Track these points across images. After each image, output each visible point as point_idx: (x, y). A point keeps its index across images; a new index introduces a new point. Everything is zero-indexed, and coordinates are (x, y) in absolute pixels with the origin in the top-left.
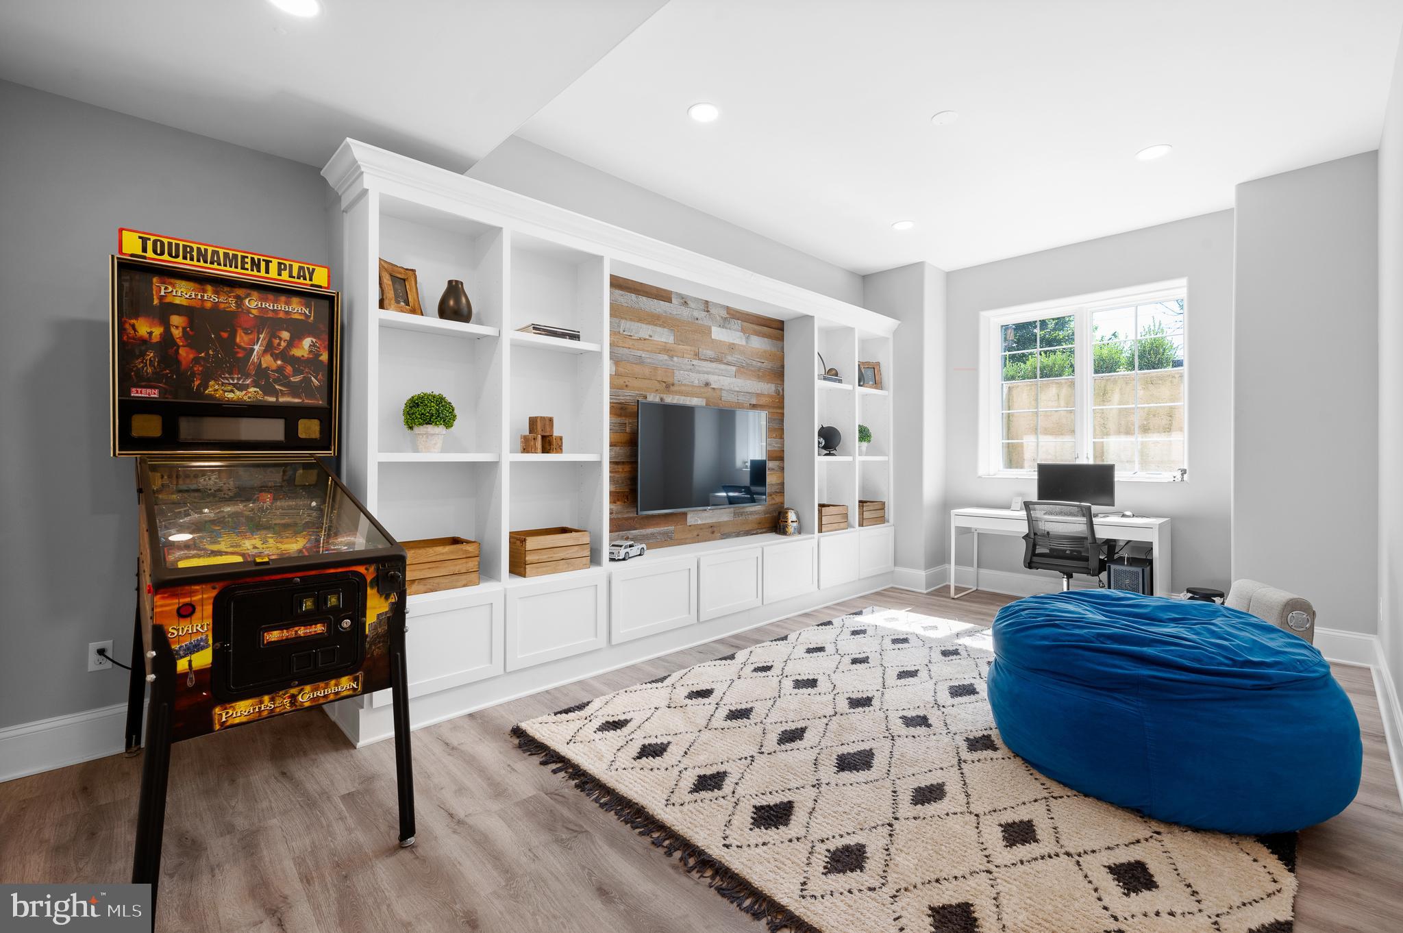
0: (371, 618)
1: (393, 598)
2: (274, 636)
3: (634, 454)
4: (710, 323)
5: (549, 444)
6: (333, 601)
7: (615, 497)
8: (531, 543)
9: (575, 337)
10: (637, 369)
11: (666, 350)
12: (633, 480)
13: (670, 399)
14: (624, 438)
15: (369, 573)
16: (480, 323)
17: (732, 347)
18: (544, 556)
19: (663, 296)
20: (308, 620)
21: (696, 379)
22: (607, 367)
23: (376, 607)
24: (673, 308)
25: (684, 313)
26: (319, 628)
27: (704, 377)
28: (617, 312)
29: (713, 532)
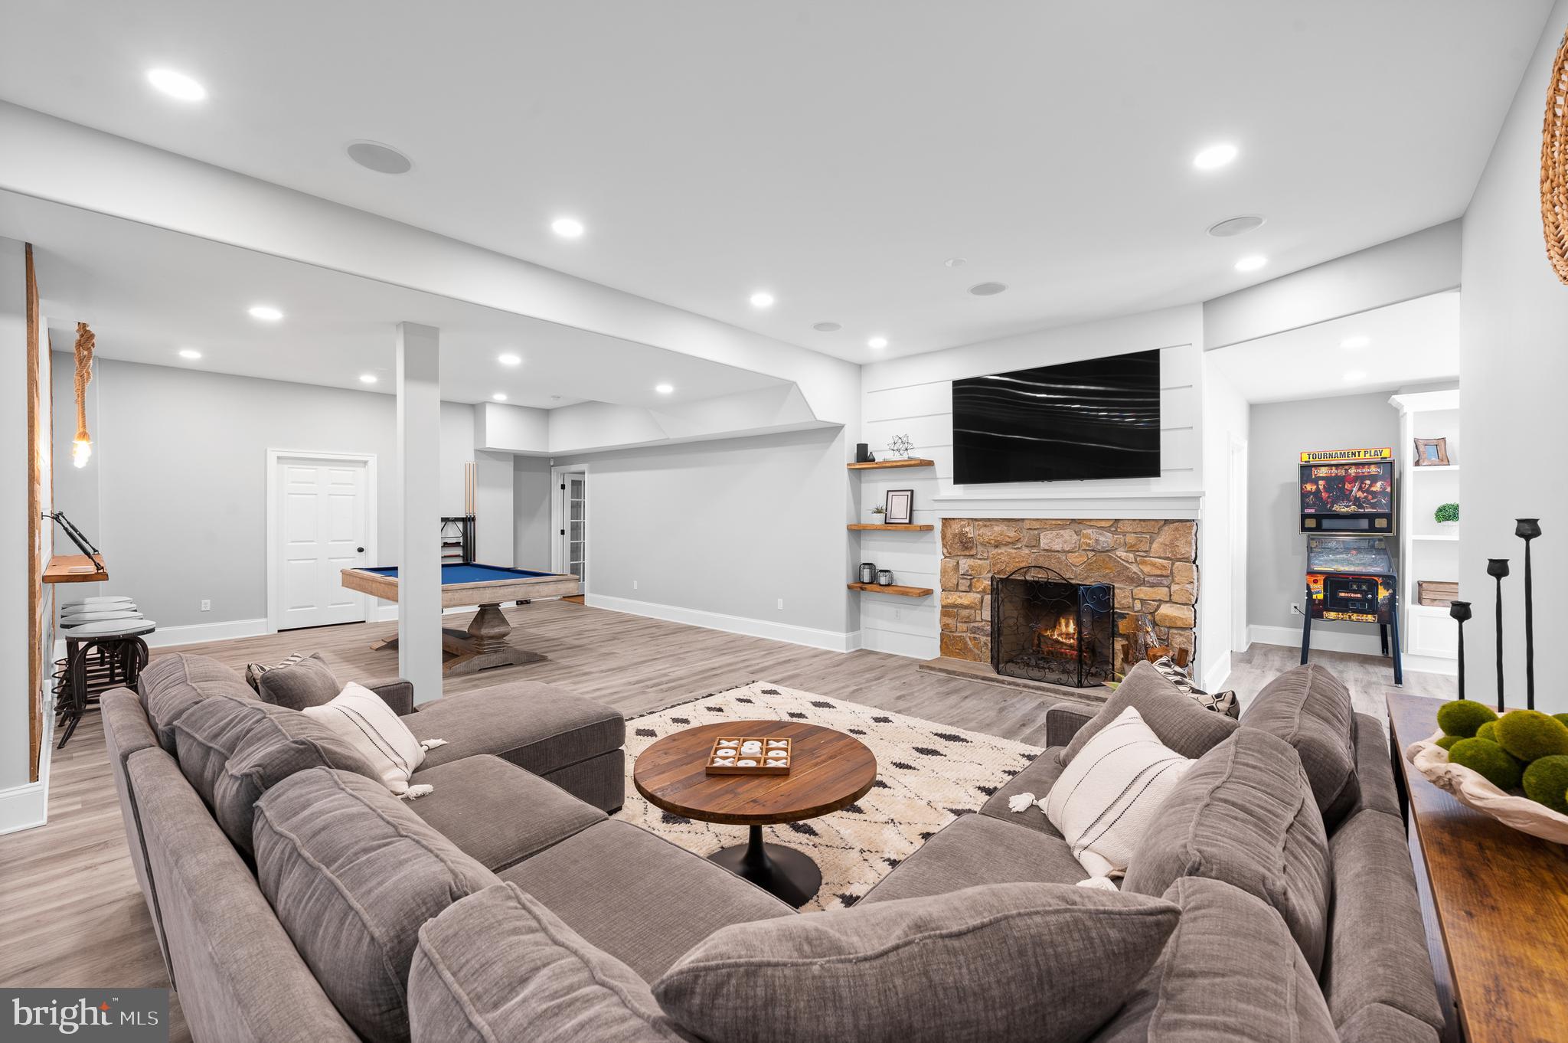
0: (1381, 597)
1: (1391, 591)
2: (1343, 594)
6: (1364, 587)
15: (1380, 580)
20: (1355, 592)
23: (1383, 594)
26: (1359, 596)
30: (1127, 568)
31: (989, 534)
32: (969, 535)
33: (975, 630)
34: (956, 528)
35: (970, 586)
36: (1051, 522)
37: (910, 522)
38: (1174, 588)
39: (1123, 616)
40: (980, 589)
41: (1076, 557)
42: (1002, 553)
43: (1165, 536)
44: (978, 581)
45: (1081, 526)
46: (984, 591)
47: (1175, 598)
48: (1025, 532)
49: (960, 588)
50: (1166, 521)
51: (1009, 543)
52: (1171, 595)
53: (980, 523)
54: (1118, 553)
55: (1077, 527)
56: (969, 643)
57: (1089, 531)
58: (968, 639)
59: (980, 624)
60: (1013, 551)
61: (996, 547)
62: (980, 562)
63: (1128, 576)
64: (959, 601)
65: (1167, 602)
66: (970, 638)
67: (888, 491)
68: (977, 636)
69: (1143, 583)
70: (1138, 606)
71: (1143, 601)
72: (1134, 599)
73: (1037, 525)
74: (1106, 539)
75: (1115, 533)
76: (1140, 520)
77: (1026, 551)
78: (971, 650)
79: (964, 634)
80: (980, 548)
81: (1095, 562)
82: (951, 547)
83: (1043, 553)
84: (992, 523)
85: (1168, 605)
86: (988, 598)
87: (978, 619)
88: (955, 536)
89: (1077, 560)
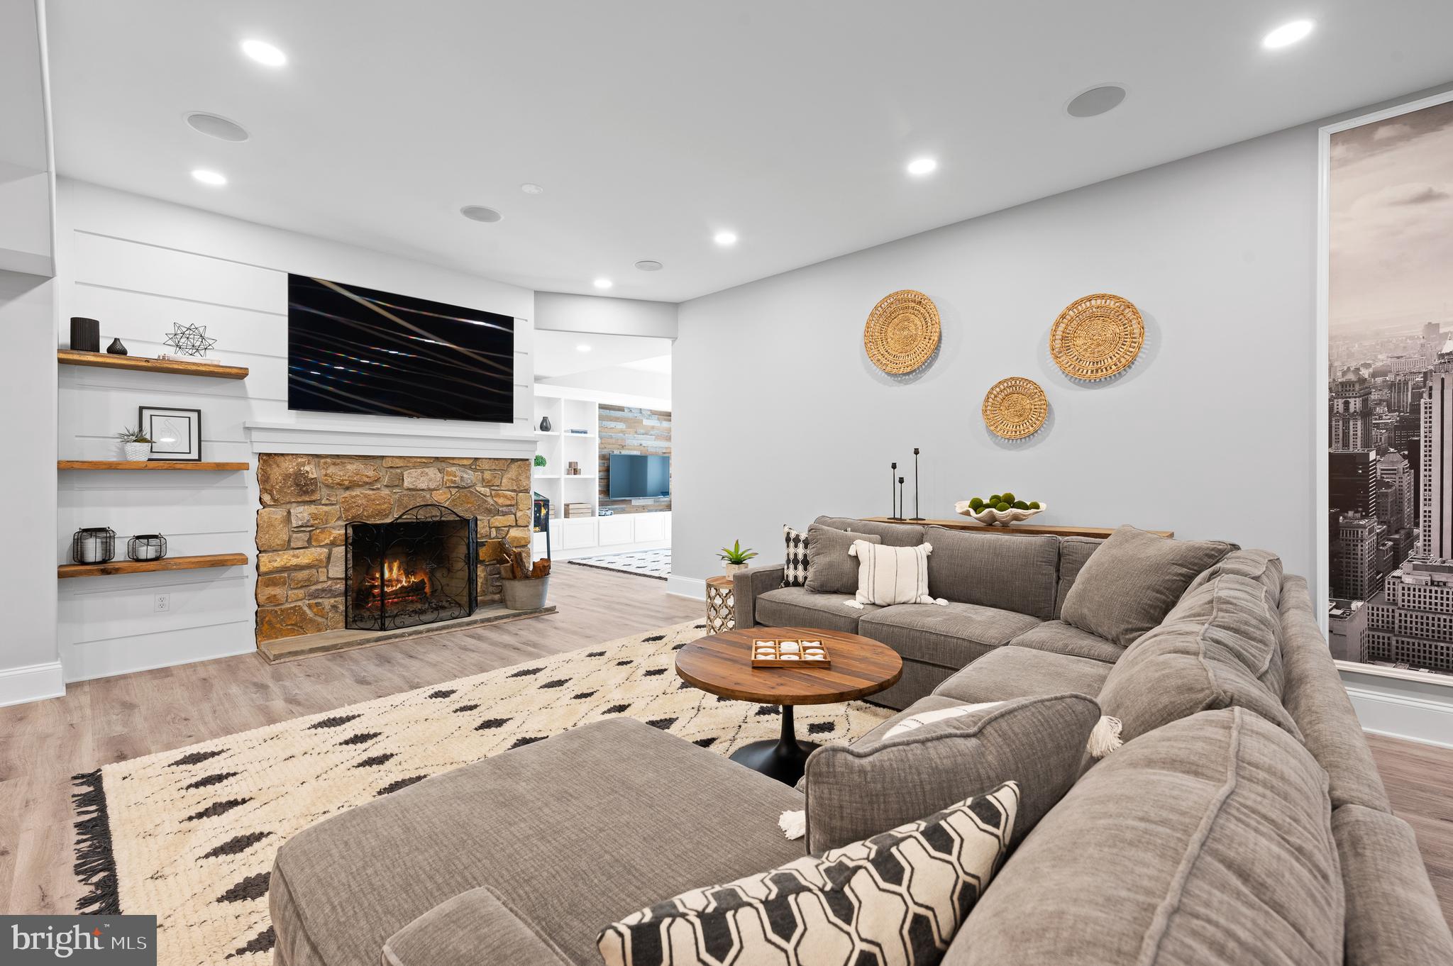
0: (542, 514)
1: (548, 512)
3: (609, 475)
4: (641, 418)
5: (576, 472)
7: (601, 492)
8: (571, 507)
9: (585, 432)
10: (610, 441)
11: (622, 432)
12: (608, 486)
13: (624, 452)
14: (604, 468)
15: (542, 503)
16: (553, 431)
17: (653, 428)
18: (575, 511)
19: (621, 409)
21: (636, 443)
22: (597, 441)
23: (544, 512)
24: (625, 414)
25: (630, 415)
27: (640, 442)
28: (601, 418)
29: (644, 509)
30: (486, 501)
31: (337, 473)
32: (311, 476)
33: (314, 596)
34: (289, 467)
35: (309, 541)
36: (415, 460)
37: (200, 459)
38: (519, 514)
39: (483, 544)
40: (327, 541)
41: (441, 495)
42: (357, 496)
43: (513, 472)
44: (323, 532)
45: (443, 464)
46: (333, 544)
47: (520, 523)
48: (384, 470)
49: (293, 545)
50: (513, 460)
51: (367, 483)
52: (516, 521)
53: (329, 460)
54: (477, 489)
55: (440, 465)
56: (308, 611)
57: (454, 469)
58: (306, 608)
59: (325, 585)
60: (371, 492)
61: (347, 488)
62: (326, 508)
63: (487, 508)
64: (294, 561)
65: (513, 527)
66: (310, 606)
67: (141, 409)
68: (320, 600)
69: (498, 513)
70: (494, 533)
71: (497, 528)
72: (490, 528)
73: (400, 463)
74: (470, 476)
75: (475, 470)
76: (494, 459)
77: (386, 492)
78: (311, 620)
79: (299, 603)
80: (325, 491)
81: (459, 498)
82: (280, 491)
83: (405, 492)
84: (343, 461)
85: (515, 529)
86: (339, 551)
87: (323, 578)
88: (287, 477)
89: (442, 497)
